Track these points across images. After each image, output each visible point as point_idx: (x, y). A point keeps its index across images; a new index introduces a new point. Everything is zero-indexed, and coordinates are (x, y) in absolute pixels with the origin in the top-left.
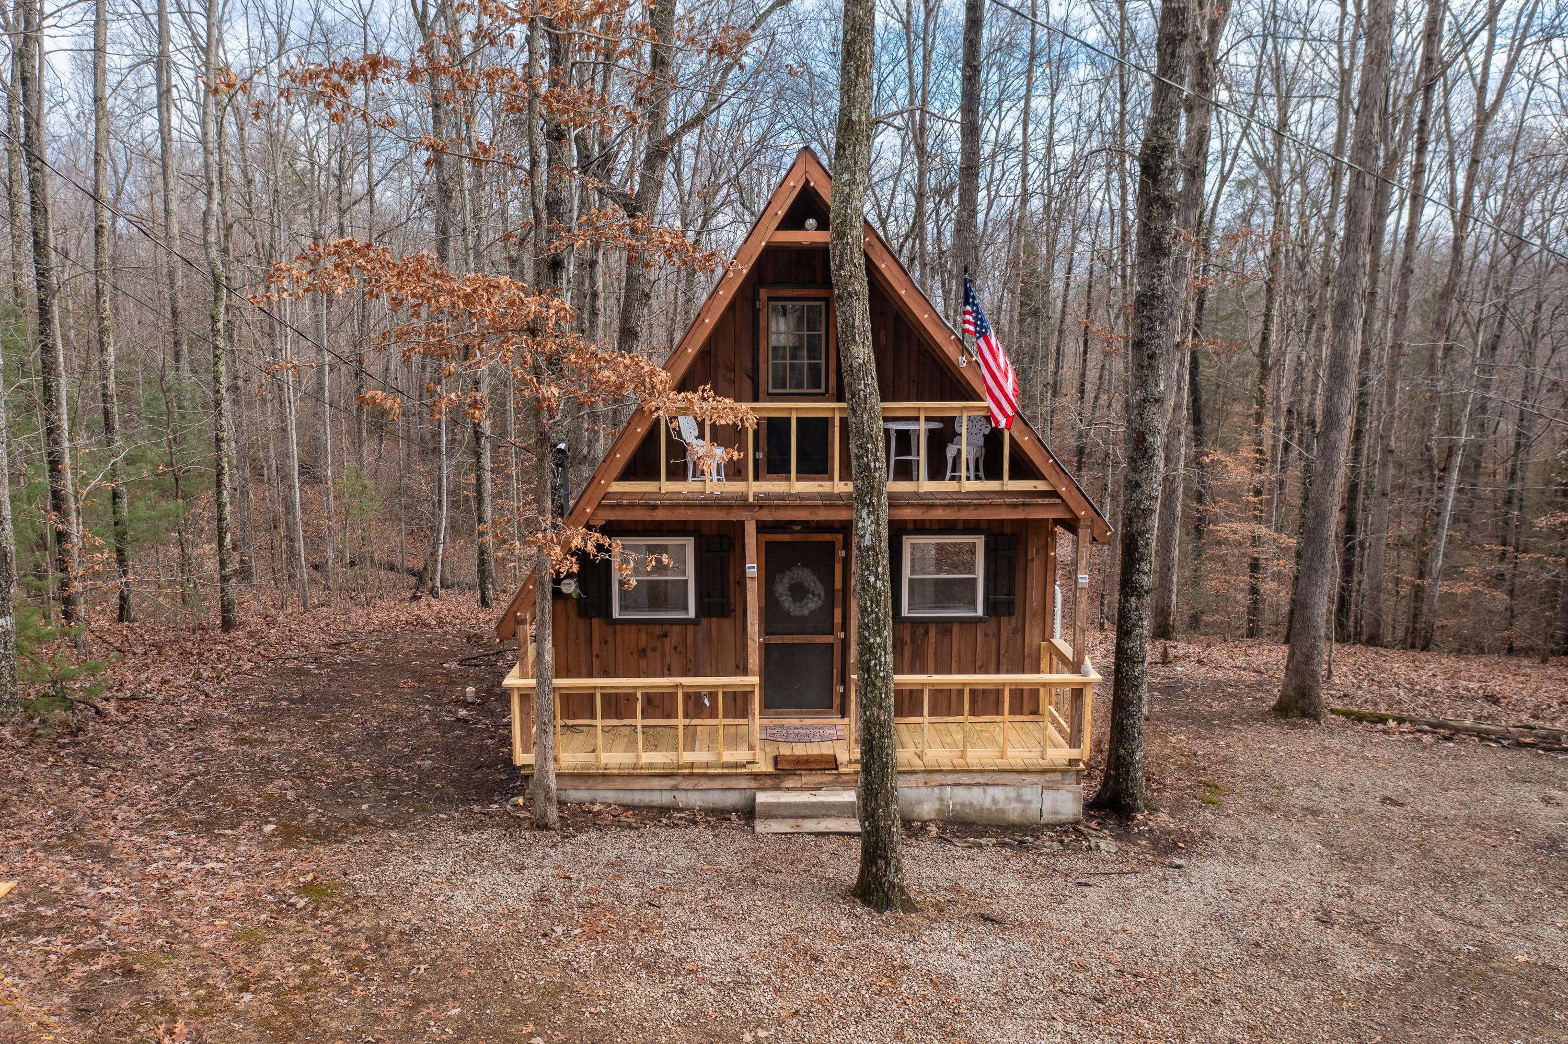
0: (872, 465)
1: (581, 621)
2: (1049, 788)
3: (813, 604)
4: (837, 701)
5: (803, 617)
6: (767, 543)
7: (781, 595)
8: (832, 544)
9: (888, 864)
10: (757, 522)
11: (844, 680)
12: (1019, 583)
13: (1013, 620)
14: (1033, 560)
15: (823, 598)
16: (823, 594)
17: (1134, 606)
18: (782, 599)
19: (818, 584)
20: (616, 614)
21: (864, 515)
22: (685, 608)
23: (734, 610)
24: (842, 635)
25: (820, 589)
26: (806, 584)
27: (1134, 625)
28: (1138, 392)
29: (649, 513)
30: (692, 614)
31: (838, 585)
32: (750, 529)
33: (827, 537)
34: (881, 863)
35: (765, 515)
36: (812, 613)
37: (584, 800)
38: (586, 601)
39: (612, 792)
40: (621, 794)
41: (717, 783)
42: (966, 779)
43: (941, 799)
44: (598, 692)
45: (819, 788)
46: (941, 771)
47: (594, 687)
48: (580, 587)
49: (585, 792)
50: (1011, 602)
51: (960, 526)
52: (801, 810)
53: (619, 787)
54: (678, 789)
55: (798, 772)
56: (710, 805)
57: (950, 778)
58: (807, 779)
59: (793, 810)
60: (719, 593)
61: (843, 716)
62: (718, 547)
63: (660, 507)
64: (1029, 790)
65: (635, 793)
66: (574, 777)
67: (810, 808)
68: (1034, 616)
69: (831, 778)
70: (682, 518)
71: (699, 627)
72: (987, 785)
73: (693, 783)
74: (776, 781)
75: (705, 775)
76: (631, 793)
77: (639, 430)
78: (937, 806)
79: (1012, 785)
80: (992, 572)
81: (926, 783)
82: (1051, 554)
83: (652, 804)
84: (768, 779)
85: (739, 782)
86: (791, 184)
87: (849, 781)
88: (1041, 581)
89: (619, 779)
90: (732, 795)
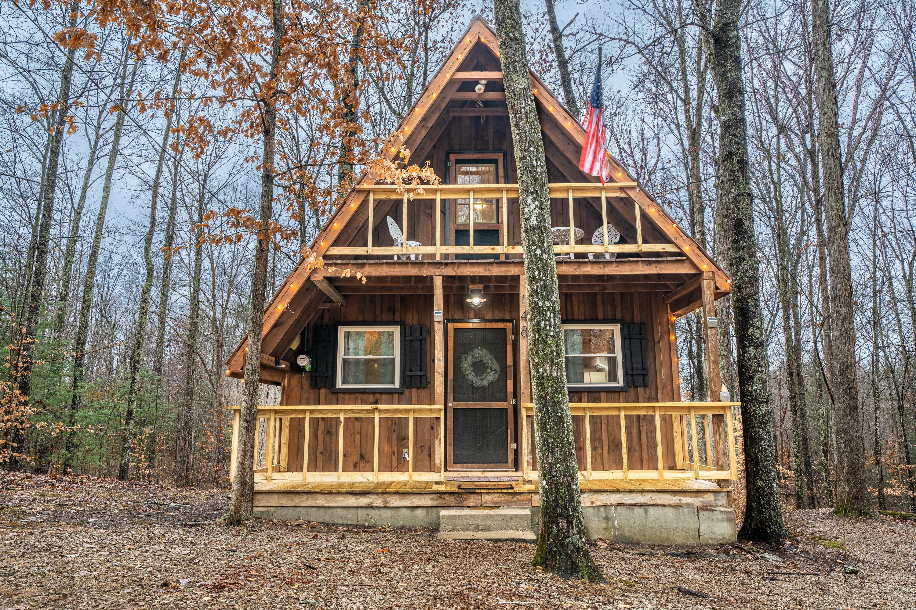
0: (535, 163)
1: (312, 391)
2: (704, 509)
3: (491, 377)
4: (511, 457)
5: (484, 388)
6: (455, 329)
7: (466, 370)
8: (504, 330)
9: (570, 524)
10: (443, 277)
11: (517, 439)
12: (650, 361)
13: (648, 390)
14: (659, 342)
15: (499, 373)
16: (498, 370)
17: (752, 355)
18: (467, 372)
19: (494, 361)
20: (339, 385)
21: (529, 201)
22: (393, 382)
23: (429, 383)
24: (513, 402)
25: (496, 365)
26: (485, 361)
27: (754, 371)
28: (732, 191)
30: (397, 385)
31: (510, 362)
32: (438, 283)
33: (501, 325)
34: (562, 522)
35: (450, 272)
36: (491, 384)
37: (289, 517)
38: (317, 374)
39: (314, 509)
40: (322, 511)
41: (407, 502)
42: (628, 499)
43: (607, 519)
44: (307, 417)
45: (498, 507)
46: (605, 491)
47: (304, 411)
48: (312, 363)
49: (291, 509)
50: (645, 376)
51: (600, 316)
52: (481, 523)
53: (321, 505)
54: (372, 507)
55: (478, 491)
56: (401, 523)
57: (614, 498)
58: (486, 499)
59: (474, 522)
60: (418, 368)
61: (517, 470)
62: (418, 333)
63: (367, 266)
64: (686, 510)
65: (334, 511)
66: (281, 495)
67: (489, 521)
68: (664, 387)
69: (508, 497)
70: (384, 274)
71: (403, 397)
72: (648, 505)
73: (385, 501)
74: (459, 500)
75: (397, 493)
76: (331, 510)
77: (352, 205)
78: (604, 525)
79: (670, 506)
80: (628, 352)
81: (592, 503)
82: (673, 337)
83: (349, 522)
84: (451, 498)
85: (426, 501)
86: (468, 39)
87: (523, 500)
88: (667, 358)
89: (321, 497)
90: (419, 513)
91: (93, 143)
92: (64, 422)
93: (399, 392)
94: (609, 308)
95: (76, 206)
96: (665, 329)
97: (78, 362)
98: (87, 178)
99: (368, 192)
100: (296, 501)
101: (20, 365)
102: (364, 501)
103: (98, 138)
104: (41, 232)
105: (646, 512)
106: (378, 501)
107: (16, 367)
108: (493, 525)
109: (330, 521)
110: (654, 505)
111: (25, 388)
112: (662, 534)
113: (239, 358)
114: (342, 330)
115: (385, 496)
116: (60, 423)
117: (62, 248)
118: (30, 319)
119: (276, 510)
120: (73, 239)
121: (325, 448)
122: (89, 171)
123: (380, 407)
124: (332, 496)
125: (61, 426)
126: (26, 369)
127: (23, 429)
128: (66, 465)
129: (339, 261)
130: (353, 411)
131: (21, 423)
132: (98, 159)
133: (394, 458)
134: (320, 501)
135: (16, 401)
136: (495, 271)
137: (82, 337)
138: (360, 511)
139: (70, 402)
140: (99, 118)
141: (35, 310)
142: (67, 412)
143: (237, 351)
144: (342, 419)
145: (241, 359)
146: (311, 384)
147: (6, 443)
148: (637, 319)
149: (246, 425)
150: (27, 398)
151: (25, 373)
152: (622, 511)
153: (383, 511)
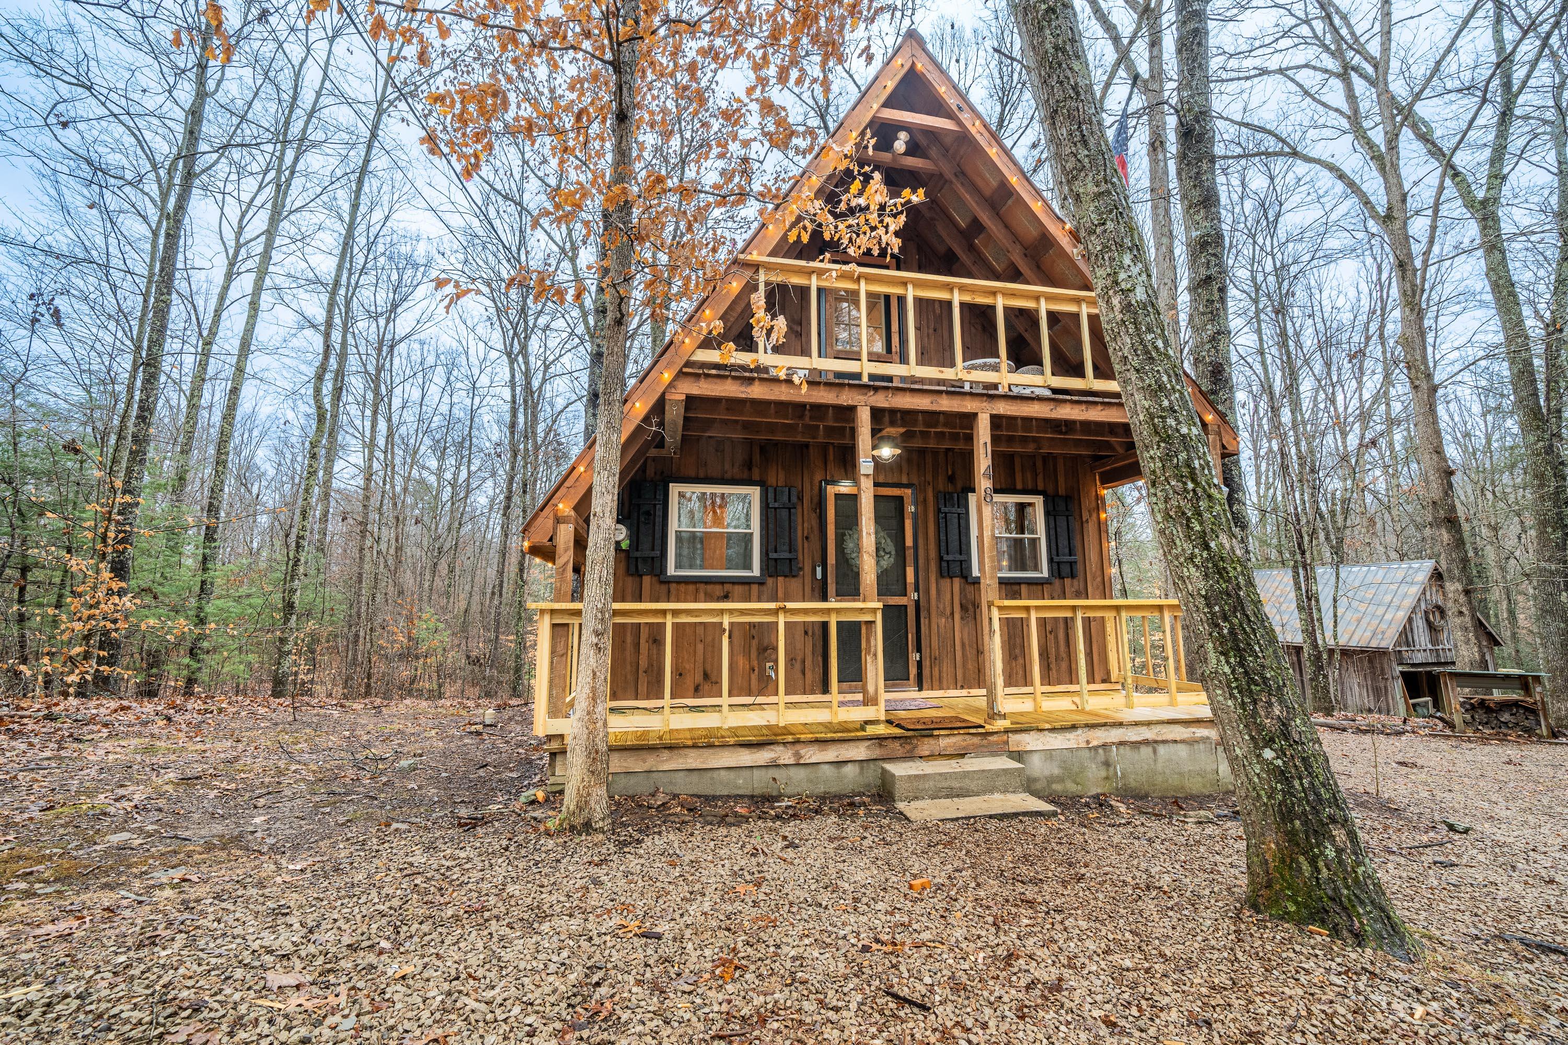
1: (630, 580)
3: (884, 562)
4: (913, 671)
6: (836, 495)
7: (852, 552)
8: (900, 499)
10: (871, 408)
11: (920, 647)
12: (1077, 543)
13: (1075, 582)
14: (1087, 521)
15: (894, 556)
16: (893, 552)
18: (854, 555)
19: (889, 541)
20: (671, 570)
22: (750, 567)
23: (801, 569)
24: (915, 596)
25: (890, 546)
29: (743, 389)
30: (756, 572)
31: (909, 541)
32: (865, 417)
33: (896, 492)
35: (882, 401)
36: (885, 572)
37: (639, 790)
38: (638, 554)
39: (681, 774)
40: (695, 777)
41: (831, 754)
42: (1133, 735)
43: (1107, 764)
44: (669, 621)
45: (962, 756)
46: (1105, 725)
47: (664, 612)
48: (630, 536)
49: (642, 776)
50: (1072, 564)
51: (1019, 486)
52: (956, 784)
53: (693, 766)
54: (778, 766)
55: (936, 733)
56: (821, 789)
57: (1115, 735)
58: (946, 742)
59: (945, 784)
60: (786, 548)
61: (920, 689)
62: (786, 498)
63: (757, 383)
64: (1202, 746)
65: (715, 774)
66: (626, 754)
67: (967, 781)
68: (1094, 578)
69: (976, 740)
70: (783, 398)
71: (764, 588)
72: (1156, 742)
73: (798, 755)
74: (908, 747)
75: (817, 741)
76: (709, 774)
77: (734, 284)
78: (1103, 773)
79: (1183, 741)
80: (1052, 532)
81: (1088, 742)
82: (1103, 516)
83: (740, 792)
84: (897, 744)
85: (860, 752)
86: (899, 61)
87: (997, 743)
88: (1096, 542)
89: (693, 753)
90: (849, 770)
91: (231, 252)
92: (187, 618)
93: (760, 582)
94: (1029, 475)
95: (205, 333)
96: (1094, 504)
97: (210, 535)
98: (222, 297)
99: (756, 267)
100: (651, 762)
101: (111, 535)
102: (763, 756)
103: (238, 247)
104: (149, 348)
105: (1155, 751)
106: (785, 756)
107: (104, 539)
108: (973, 786)
109: (709, 792)
110: (1164, 742)
111: (120, 569)
112: (1174, 781)
113: (545, 522)
114: (675, 489)
115: (798, 747)
116: (182, 621)
117: (184, 387)
118: (129, 471)
119: (617, 778)
120: (200, 378)
121: (651, 665)
122: (226, 288)
123: (790, 605)
124: (711, 751)
125: (183, 625)
126: (123, 541)
127: (116, 630)
128: (190, 682)
129: (714, 372)
130: (742, 612)
131: (115, 621)
132: (239, 274)
133: (754, 677)
134: (693, 760)
135: (104, 588)
136: (946, 404)
137: (215, 503)
138: (756, 772)
139: (197, 589)
140: (241, 220)
141: (138, 457)
142: (193, 602)
143: (542, 509)
144: (726, 625)
145: (550, 522)
146: (628, 569)
147: (86, 652)
148: (1062, 491)
149: (595, 640)
150: (123, 584)
151: (121, 548)
152: (1126, 751)
153: (793, 772)
